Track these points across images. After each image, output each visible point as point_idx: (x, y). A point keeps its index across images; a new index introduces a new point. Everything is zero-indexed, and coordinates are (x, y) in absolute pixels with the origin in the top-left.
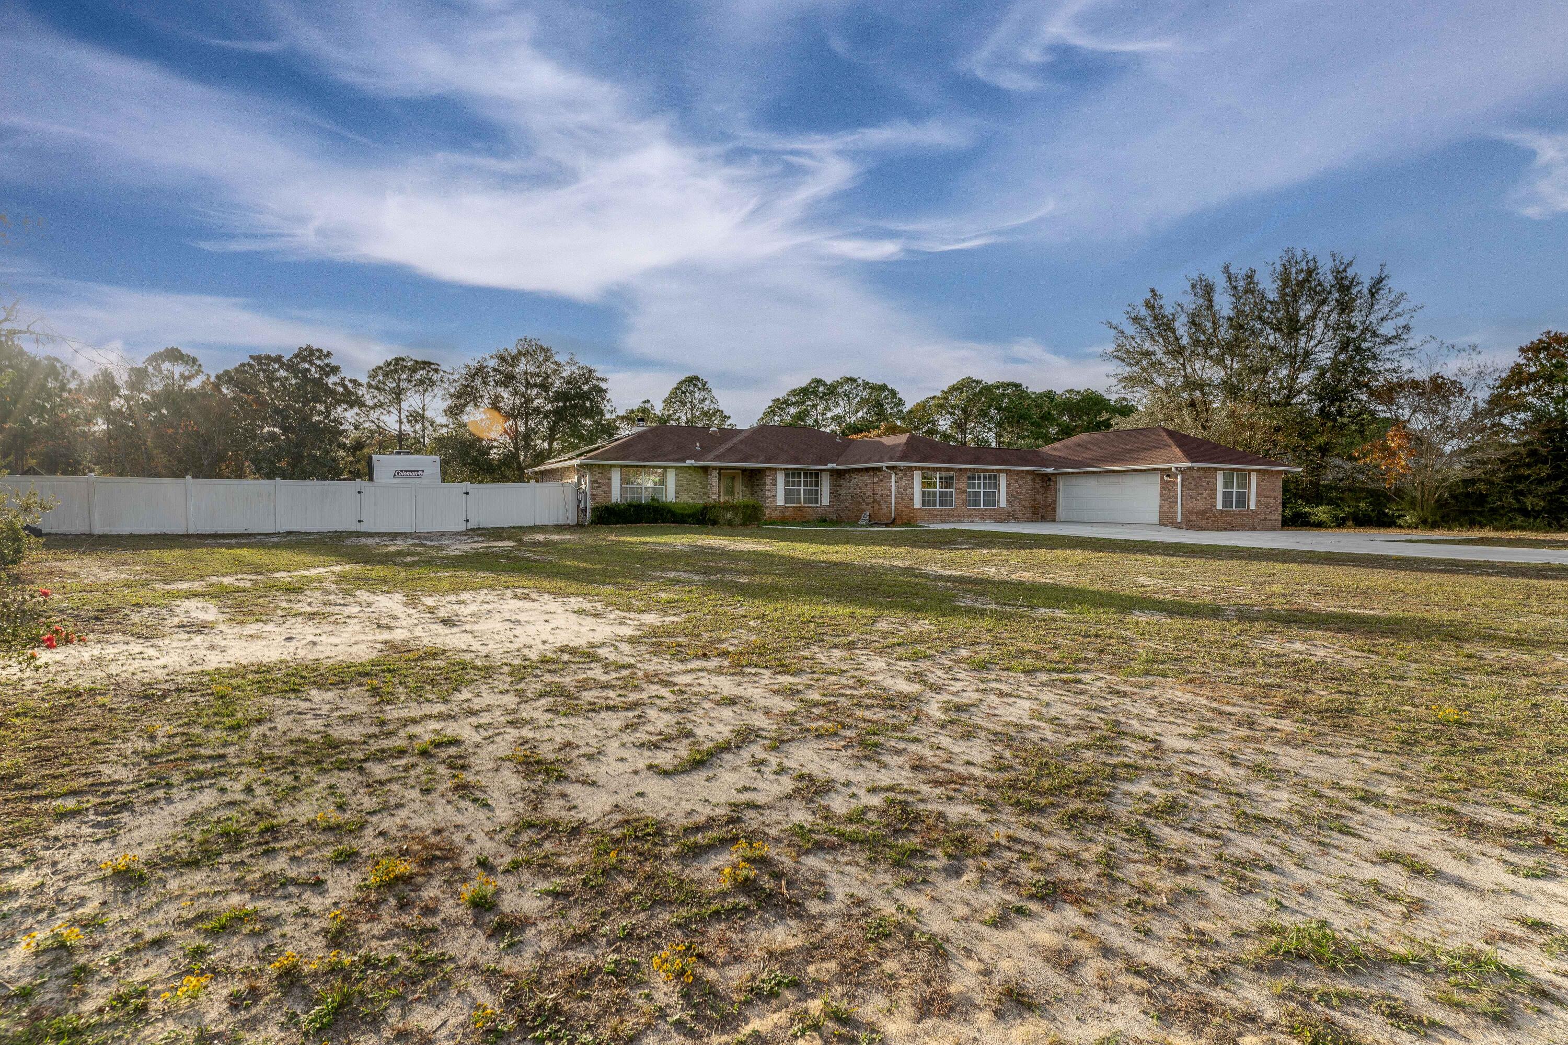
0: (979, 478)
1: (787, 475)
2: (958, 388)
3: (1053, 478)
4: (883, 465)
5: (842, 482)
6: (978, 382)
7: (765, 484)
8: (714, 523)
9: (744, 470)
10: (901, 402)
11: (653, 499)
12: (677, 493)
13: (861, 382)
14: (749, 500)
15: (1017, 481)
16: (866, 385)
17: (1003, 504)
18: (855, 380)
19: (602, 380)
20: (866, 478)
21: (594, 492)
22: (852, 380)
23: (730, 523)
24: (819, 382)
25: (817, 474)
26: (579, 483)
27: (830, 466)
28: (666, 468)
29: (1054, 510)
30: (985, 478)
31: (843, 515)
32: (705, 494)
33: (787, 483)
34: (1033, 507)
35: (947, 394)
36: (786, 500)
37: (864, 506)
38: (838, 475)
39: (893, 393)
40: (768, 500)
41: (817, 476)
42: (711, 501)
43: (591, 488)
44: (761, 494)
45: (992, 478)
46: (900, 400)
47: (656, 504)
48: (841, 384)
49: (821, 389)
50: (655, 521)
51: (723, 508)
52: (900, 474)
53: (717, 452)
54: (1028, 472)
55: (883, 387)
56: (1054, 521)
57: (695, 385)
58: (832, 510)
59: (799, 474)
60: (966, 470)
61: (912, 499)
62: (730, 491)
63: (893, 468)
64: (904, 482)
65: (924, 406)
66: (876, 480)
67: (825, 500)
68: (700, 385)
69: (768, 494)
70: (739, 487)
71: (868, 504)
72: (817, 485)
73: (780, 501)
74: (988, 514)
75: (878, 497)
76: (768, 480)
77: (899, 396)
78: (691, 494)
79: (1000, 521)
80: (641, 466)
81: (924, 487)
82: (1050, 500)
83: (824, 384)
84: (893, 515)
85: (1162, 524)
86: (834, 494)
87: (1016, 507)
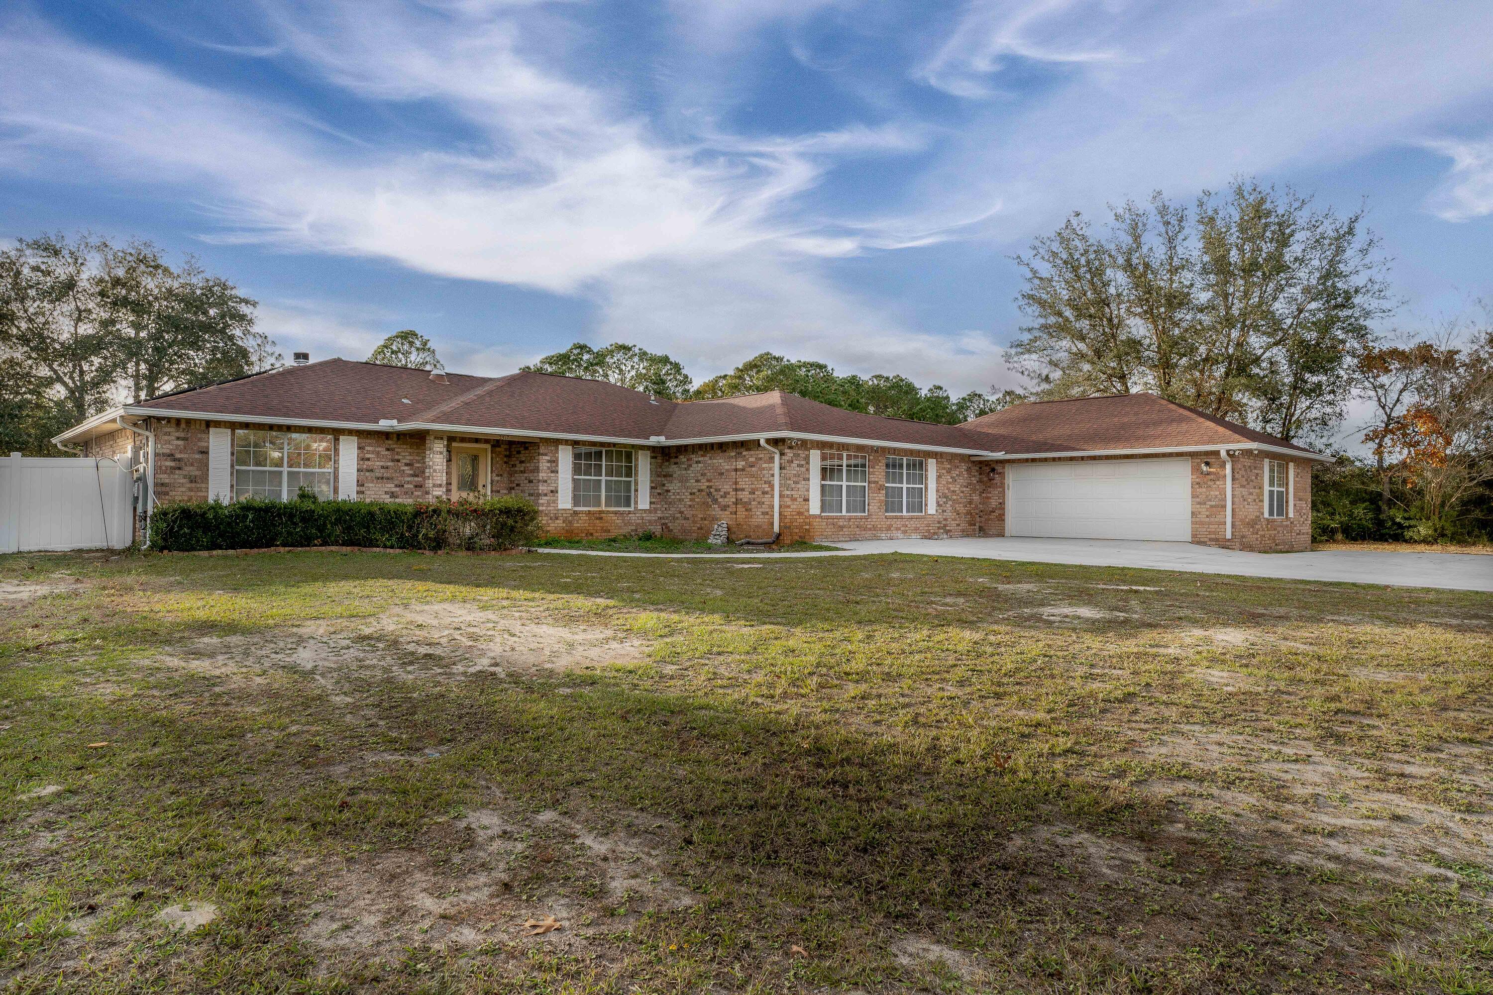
0: (901, 466)
1: (577, 456)
2: (756, 366)
3: (999, 468)
4: (762, 437)
5: (673, 468)
6: (779, 359)
7: (537, 470)
8: (438, 543)
9: (496, 443)
10: (686, 380)
11: (303, 496)
12: (360, 484)
13: (637, 351)
14: (509, 500)
15: (949, 472)
16: (643, 355)
17: (932, 509)
18: (629, 349)
19: (247, 302)
20: (721, 462)
21: (165, 479)
22: (625, 348)
23: (470, 546)
24: (582, 348)
25: (627, 454)
26: (135, 460)
27: (654, 440)
28: (337, 433)
29: (1001, 518)
30: (908, 466)
31: (675, 526)
32: (419, 486)
33: (577, 470)
34: (969, 513)
35: (741, 372)
36: (576, 500)
37: (716, 511)
38: (664, 455)
39: (677, 367)
40: (543, 500)
41: (629, 456)
42: (430, 499)
43: (157, 469)
44: (528, 487)
45: (918, 464)
46: (686, 377)
47: (308, 505)
48: (611, 353)
49: (586, 357)
50: (306, 541)
51: (457, 515)
52: (789, 454)
53: (445, 408)
54: (962, 457)
55: (665, 360)
56: (1001, 535)
57: (411, 344)
58: (653, 517)
59: (599, 455)
60: (883, 449)
61: (807, 500)
62: (470, 483)
63: (775, 442)
64: (793, 469)
65: (713, 386)
66: (741, 464)
67: (643, 501)
68: (418, 344)
69: (542, 488)
70: (486, 477)
71: (724, 508)
72: (629, 475)
73: (565, 501)
74: (912, 524)
75: (744, 496)
76: (543, 463)
77: (684, 372)
78: (390, 487)
79: (929, 536)
80: (279, 428)
81: (823, 479)
82: (994, 503)
83: (590, 351)
84: (776, 529)
85: (1197, 541)
86: (659, 489)
87: (949, 514)
